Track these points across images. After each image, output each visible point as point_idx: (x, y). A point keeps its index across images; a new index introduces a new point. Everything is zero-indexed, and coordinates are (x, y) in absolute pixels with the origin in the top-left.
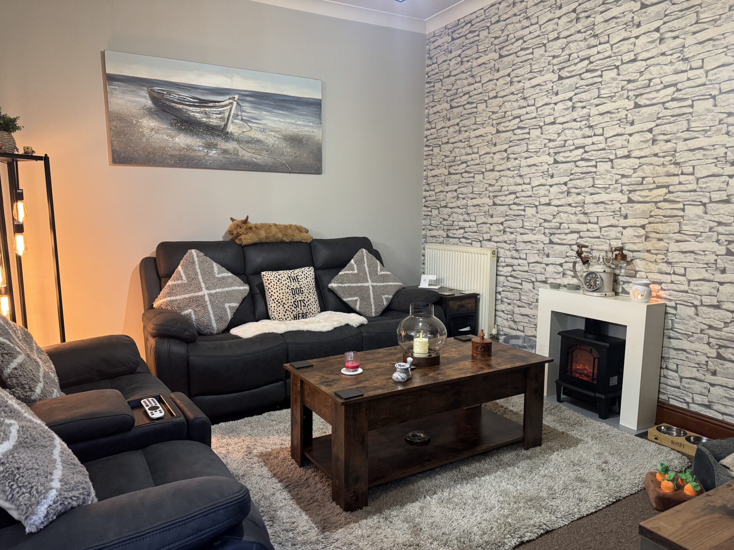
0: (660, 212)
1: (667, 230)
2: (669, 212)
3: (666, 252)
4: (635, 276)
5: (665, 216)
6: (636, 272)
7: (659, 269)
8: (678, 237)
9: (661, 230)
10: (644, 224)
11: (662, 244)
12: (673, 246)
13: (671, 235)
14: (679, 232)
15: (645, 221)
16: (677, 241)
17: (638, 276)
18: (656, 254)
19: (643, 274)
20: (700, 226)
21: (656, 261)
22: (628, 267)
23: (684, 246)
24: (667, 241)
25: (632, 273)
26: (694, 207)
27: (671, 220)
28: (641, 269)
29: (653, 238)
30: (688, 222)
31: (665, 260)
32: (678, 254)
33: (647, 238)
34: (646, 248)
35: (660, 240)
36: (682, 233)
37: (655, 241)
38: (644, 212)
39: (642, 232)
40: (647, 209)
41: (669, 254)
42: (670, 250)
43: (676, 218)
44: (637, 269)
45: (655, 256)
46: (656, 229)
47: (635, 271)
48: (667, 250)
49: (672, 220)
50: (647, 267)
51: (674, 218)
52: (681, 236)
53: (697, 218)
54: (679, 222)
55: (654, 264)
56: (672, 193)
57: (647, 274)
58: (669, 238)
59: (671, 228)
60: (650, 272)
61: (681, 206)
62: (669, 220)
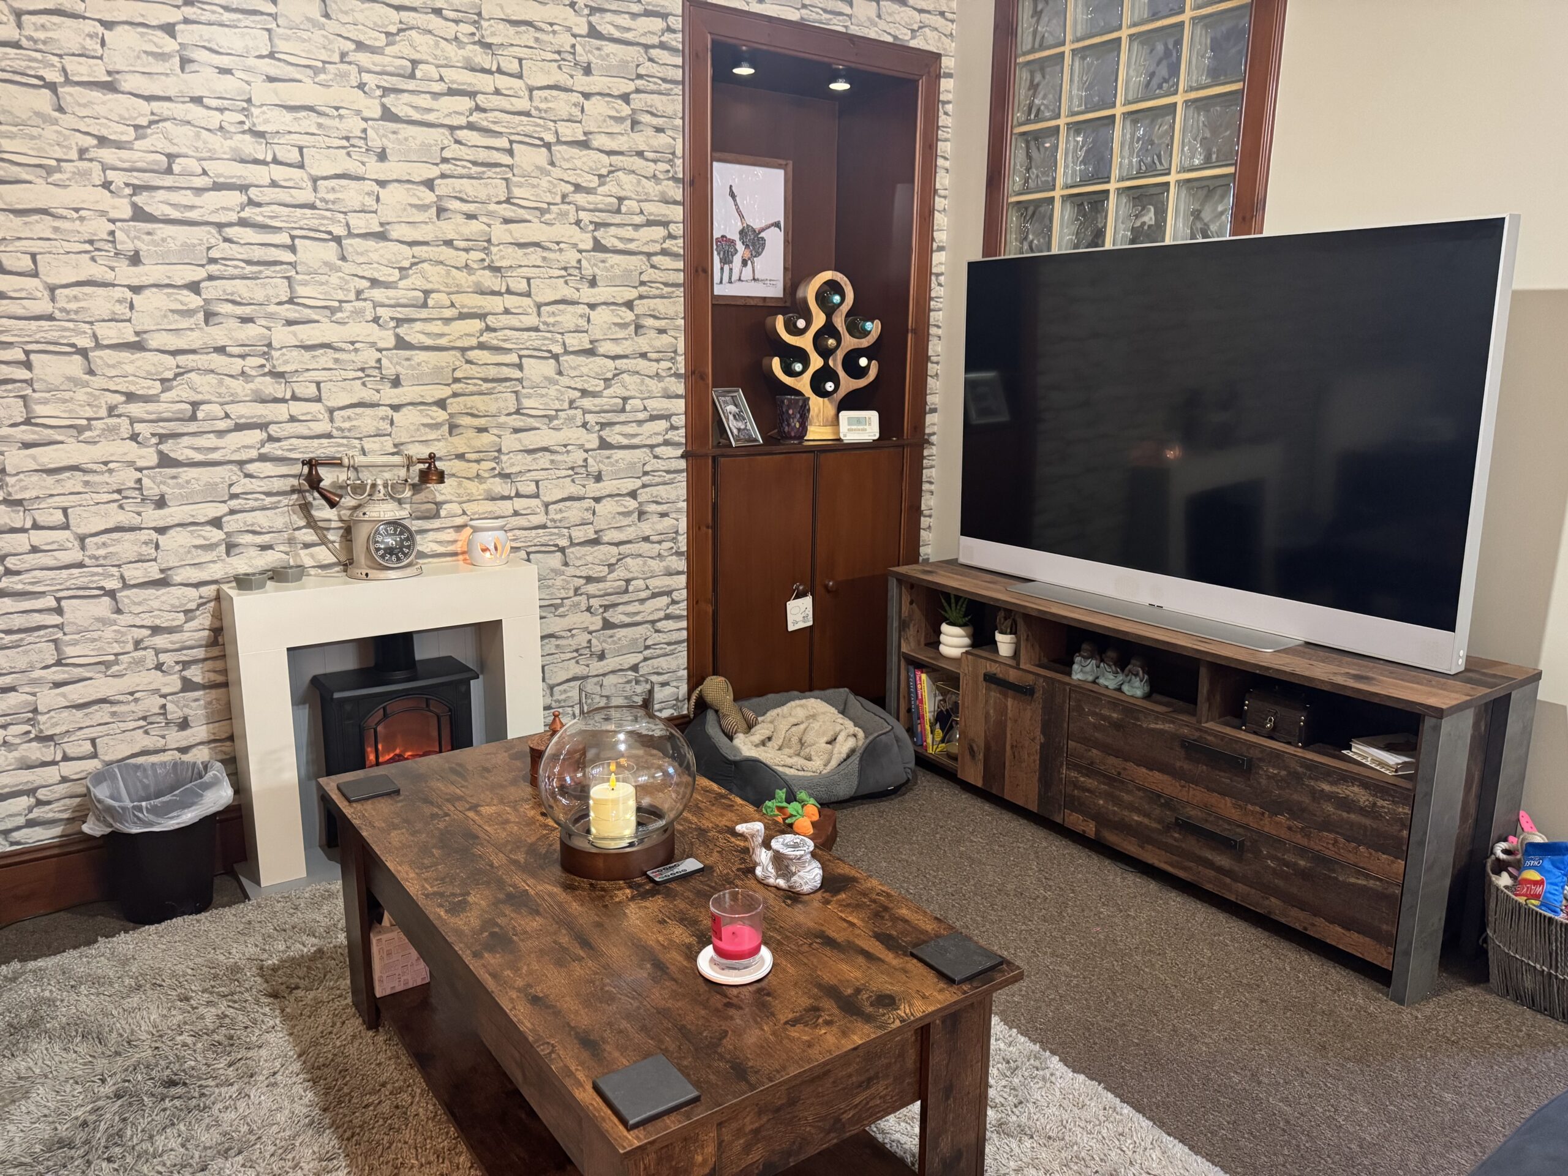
0: (473, 371)
1: (493, 408)
2: (493, 372)
3: (496, 454)
4: (437, 515)
5: (485, 380)
6: (439, 505)
7: (488, 491)
8: (517, 421)
9: (482, 408)
10: (443, 396)
11: (486, 439)
12: (510, 442)
13: (503, 419)
14: (518, 412)
15: (446, 392)
16: (516, 431)
17: (443, 513)
18: (478, 461)
19: (455, 508)
20: (553, 397)
21: (478, 475)
22: (419, 497)
23: (531, 440)
24: (495, 431)
25: (428, 510)
26: (539, 361)
27: (500, 389)
28: (448, 498)
29: (466, 427)
30: (531, 391)
31: (496, 472)
32: (520, 456)
33: (453, 428)
34: (454, 451)
35: (482, 430)
36: (523, 414)
37: (471, 433)
38: (438, 370)
39: (441, 415)
40: (444, 364)
41: (504, 458)
42: (504, 450)
43: (508, 384)
44: (439, 498)
45: (475, 465)
46: (471, 408)
47: (436, 503)
48: (499, 451)
49: (500, 387)
50: (461, 491)
51: (504, 384)
52: (521, 420)
53: (546, 383)
54: (516, 392)
55: (476, 482)
56: (494, 330)
57: (464, 505)
58: (500, 426)
59: (502, 404)
60: (469, 501)
61: (513, 358)
62: (494, 388)
